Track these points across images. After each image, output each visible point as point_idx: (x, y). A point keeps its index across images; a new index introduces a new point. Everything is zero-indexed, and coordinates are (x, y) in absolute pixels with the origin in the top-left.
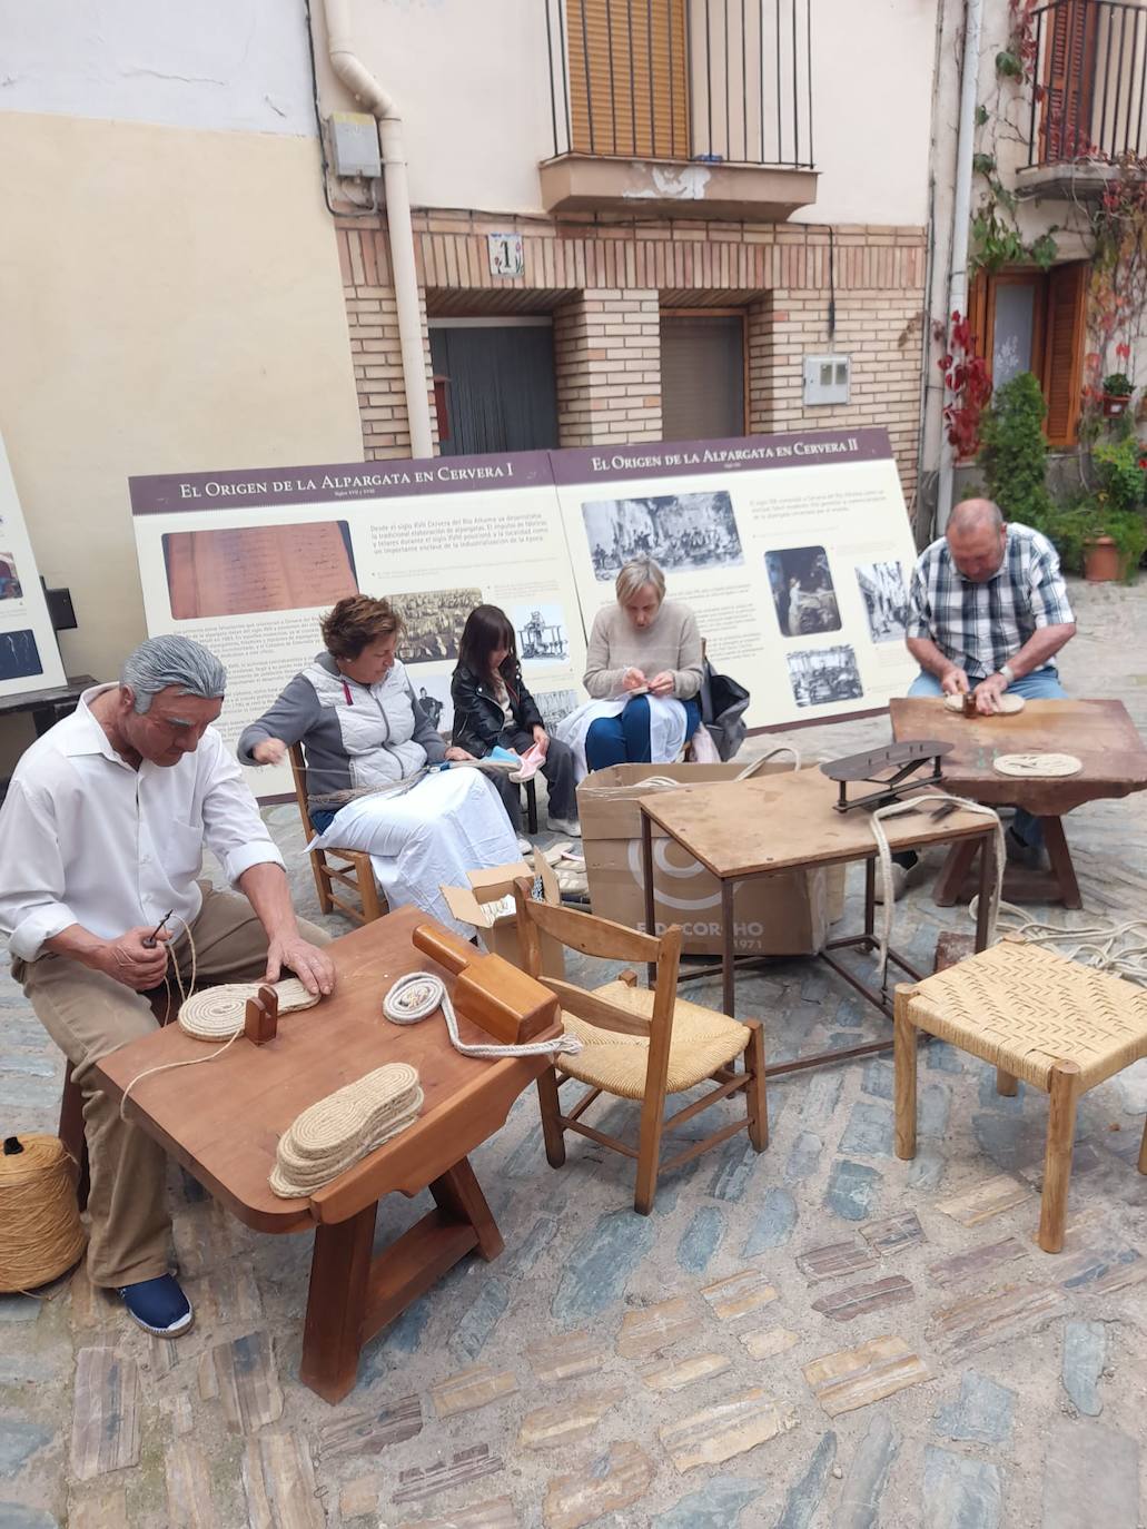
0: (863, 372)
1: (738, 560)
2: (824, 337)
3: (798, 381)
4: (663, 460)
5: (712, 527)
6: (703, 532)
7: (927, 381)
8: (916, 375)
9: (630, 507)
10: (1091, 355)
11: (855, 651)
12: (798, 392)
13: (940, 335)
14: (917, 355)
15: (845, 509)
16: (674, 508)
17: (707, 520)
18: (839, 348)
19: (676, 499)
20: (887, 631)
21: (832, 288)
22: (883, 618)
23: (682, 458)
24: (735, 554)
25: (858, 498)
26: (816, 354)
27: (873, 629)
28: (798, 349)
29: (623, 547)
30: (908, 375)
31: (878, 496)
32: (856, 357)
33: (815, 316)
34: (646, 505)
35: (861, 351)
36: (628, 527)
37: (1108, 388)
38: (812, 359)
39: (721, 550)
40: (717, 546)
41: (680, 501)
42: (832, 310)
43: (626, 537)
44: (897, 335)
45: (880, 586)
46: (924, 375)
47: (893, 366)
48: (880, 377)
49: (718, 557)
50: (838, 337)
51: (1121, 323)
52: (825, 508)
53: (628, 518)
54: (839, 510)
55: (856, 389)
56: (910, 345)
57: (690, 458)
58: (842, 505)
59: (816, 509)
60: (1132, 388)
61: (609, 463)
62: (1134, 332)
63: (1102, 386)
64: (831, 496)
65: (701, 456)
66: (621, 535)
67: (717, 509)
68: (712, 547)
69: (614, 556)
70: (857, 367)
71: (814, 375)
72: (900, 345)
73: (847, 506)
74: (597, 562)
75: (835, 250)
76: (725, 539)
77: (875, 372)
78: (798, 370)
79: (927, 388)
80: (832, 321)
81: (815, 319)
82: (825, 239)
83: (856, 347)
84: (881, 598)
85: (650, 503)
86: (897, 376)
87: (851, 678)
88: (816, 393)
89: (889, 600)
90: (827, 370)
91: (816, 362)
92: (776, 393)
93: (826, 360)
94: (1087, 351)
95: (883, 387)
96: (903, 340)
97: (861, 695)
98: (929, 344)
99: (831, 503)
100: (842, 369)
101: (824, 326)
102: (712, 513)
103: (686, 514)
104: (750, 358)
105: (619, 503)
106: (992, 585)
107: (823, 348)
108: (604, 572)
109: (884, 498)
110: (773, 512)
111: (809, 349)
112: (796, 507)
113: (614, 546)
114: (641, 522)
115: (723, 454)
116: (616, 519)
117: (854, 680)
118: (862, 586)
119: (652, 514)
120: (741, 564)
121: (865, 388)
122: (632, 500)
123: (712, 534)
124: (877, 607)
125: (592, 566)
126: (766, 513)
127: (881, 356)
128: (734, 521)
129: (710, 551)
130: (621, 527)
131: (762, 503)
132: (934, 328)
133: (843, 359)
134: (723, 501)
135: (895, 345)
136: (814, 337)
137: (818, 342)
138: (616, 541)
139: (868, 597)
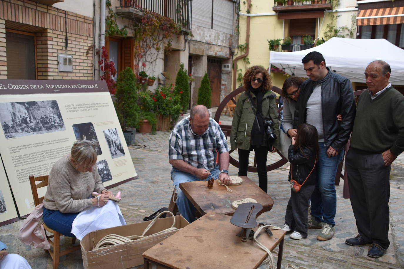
0: (76, 62)
1: (63, 128)
2: (64, 48)
3: (56, 63)
4: (29, 87)
5: (52, 115)
6: (49, 117)
7: (95, 67)
8: (91, 65)
9: (17, 106)
10: (135, 65)
11: (107, 162)
12: (56, 66)
13: (98, 53)
14: (91, 59)
15: (97, 109)
16: (36, 107)
17: (49, 112)
18: (69, 53)
19: (37, 103)
20: (116, 154)
21: (66, 32)
22: (114, 149)
23: (37, 87)
24: (62, 126)
25: (100, 105)
26: (62, 54)
27: (112, 153)
28: (56, 51)
29: (16, 123)
30: (89, 65)
31: (106, 105)
32: (74, 57)
33: (61, 40)
34: (25, 105)
35: (75, 55)
36: (18, 114)
37: (140, 75)
38: (61, 55)
39: (56, 124)
40: (55, 123)
41: (38, 104)
42: (66, 39)
43: (17, 119)
44: (85, 51)
45: (112, 137)
46: (93, 66)
47: (85, 61)
48: (81, 64)
49: (56, 127)
50: (68, 49)
51: (142, 57)
52: (91, 108)
53: (17, 110)
54: (95, 109)
55: (74, 67)
56: (89, 55)
57: (40, 87)
58: (96, 108)
59: (87, 109)
60: (147, 76)
61: (6, 87)
62: (145, 60)
63: (139, 75)
64: (91, 104)
65: (44, 86)
66: (15, 118)
67: (53, 108)
68: (53, 123)
69: (13, 127)
70: (74, 60)
71: (62, 61)
72: (87, 55)
73: (97, 108)
74: (5, 130)
75: (67, 19)
76: (58, 120)
77: (80, 62)
78: (56, 59)
79: (95, 69)
80: (66, 43)
81: (61, 41)
82: (63, 15)
83: (74, 53)
84: (112, 142)
85: (26, 104)
86: (86, 65)
87: (107, 172)
88: (62, 68)
89: (115, 142)
90: (65, 60)
91: (62, 56)
92: (49, 66)
93: (65, 56)
94: (135, 64)
95: (82, 68)
96: (87, 53)
97: (112, 178)
98: (95, 55)
99: (92, 107)
100: (70, 60)
101: (64, 44)
102: (51, 109)
103: (41, 109)
104: (37, 52)
105: (13, 104)
106: (204, 137)
107: (64, 52)
108: (9, 134)
109: (108, 106)
110: (74, 110)
111: (59, 52)
112: (81, 108)
113: (12, 123)
114: (23, 112)
115: (53, 86)
116: (12, 110)
117: (109, 173)
118: (106, 137)
119: (27, 109)
120: (65, 130)
121: (77, 68)
122: (18, 103)
123: (52, 118)
124: (112, 145)
125: (3, 132)
126: (71, 110)
127: (82, 57)
128: (60, 112)
129: (52, 125)
130: (14, 114)
131: (69, 106)
132: (96, 50)
133: (70, 57)
134: (54, 104)
135: (85, 54)
136: (61, 48)
137: (62, 50)
138: (13, 121)
139: (108, 141)
